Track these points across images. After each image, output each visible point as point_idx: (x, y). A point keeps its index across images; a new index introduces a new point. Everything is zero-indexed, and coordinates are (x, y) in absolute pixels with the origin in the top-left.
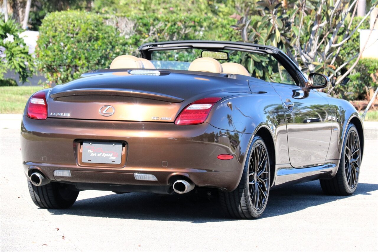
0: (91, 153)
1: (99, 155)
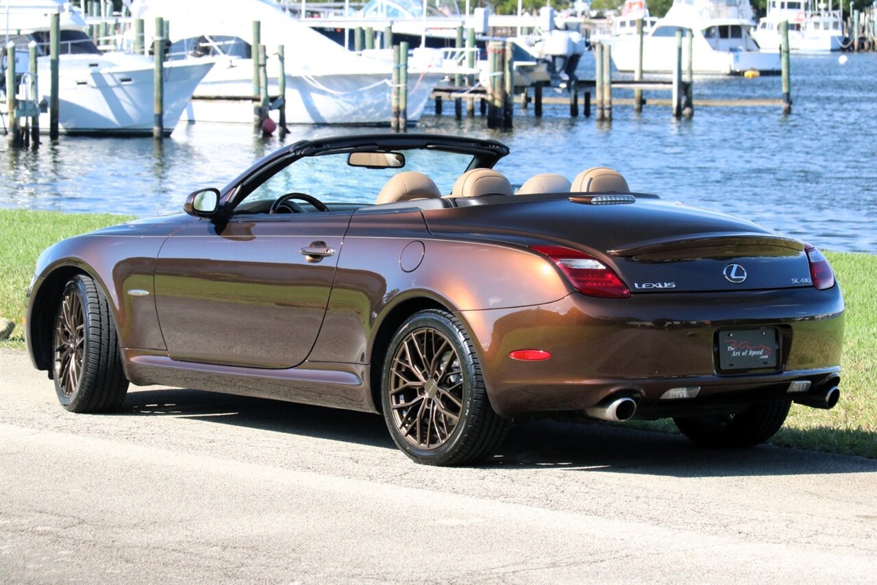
0: (732, 351)
1: (744, 354)
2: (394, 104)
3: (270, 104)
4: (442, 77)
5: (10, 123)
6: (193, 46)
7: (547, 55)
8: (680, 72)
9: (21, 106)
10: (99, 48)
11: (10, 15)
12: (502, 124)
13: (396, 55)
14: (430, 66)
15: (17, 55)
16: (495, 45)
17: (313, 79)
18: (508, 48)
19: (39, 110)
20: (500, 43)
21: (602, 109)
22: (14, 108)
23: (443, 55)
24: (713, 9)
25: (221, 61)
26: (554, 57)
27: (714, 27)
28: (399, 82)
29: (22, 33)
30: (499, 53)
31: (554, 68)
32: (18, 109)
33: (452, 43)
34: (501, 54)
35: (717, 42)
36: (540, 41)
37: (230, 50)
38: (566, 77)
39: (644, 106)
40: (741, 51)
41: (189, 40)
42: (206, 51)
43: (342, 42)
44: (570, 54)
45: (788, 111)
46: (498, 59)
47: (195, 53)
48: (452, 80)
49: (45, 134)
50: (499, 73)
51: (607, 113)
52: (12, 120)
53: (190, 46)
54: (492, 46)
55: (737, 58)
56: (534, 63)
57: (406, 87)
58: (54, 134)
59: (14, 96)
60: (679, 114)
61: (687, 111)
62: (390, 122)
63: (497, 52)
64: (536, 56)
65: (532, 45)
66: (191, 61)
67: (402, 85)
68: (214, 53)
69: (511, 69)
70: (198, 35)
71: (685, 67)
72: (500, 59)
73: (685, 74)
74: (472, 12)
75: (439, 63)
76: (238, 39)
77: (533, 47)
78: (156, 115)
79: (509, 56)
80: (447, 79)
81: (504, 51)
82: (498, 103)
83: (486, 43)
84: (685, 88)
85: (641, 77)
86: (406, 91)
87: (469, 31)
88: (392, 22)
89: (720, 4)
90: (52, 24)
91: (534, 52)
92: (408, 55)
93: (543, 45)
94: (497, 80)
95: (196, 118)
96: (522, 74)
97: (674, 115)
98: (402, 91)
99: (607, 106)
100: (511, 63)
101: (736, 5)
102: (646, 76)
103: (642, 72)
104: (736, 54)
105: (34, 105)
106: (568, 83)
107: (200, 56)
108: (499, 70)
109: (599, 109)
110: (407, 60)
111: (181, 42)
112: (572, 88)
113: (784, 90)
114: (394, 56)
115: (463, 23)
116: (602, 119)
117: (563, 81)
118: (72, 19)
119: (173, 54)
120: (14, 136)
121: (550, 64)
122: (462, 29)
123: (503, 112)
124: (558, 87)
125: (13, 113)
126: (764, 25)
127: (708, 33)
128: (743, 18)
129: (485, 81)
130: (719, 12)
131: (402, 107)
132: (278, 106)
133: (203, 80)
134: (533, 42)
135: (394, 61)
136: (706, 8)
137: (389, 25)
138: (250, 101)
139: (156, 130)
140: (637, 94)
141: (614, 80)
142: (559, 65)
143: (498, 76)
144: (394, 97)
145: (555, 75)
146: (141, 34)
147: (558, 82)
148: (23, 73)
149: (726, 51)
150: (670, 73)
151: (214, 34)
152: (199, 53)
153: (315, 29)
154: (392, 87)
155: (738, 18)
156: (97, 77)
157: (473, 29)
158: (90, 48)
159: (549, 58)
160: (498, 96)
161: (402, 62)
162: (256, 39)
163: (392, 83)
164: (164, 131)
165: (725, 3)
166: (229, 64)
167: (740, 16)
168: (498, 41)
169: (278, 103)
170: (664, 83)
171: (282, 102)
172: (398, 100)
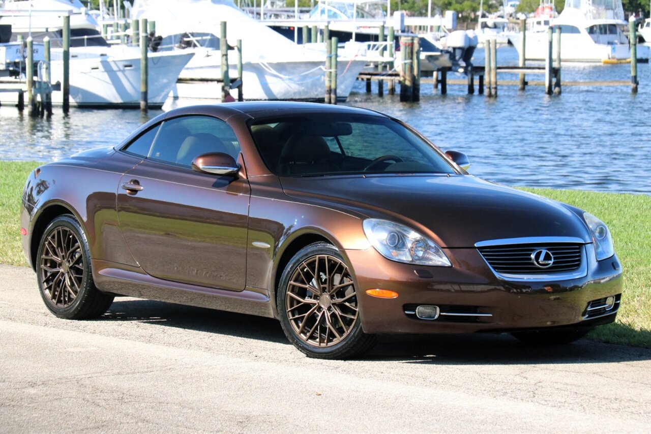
2: (327, 84)
3: (231, 84)
4: (367, 64)
5: (29, 99)
6: (178, 39)
7: (449, 47)
8: (551, 60)
9: (37, 85)
10: (108, 42)
11: (32, 18)
12: (411, 99)
13: (329, 47)
14: (357, 56)
15: (35, 47)
16: (406, 40)
17: (267, 65)
18: (416, 41)
19: (52, 89)
20: (410, 38)
21: (490, 88)
22: (32, 87)
23: (367, 47)
24: (595, 12)
25: (200, 52)
26: (454, 49)
27: (596, 26)
28: (331, 68)
29: (49, 30)
30: (409, 46)
31: (454, 57)
32: (35, 88)
33: (376, 38)
34: (410, 47)
35: (598, 37)
36: (444, 36)
37: (207, 43)
38: (463, 64)
39: (526, 86)
40: (616, 44)
41: (175, 36)
42: (189, 44)
43: (292, 38)
44: (467, 46)
45: (635, 90)
46: (408, 50)
47: (180, 45)
48: (376, 66)
49: (57, 106)
50: (409, 61)
51: (493, 92)
52: (31, 97)
53: (176, 40)
54: (403, 40)
55: (614, 49)
56: (438, 53)
57: (336, 72)
58: (66, 107)
59: (32, 78)
60: (550, 92)
61: (556, 90)
62: (324, 98)
63: (407, 45)
64: (441, 48)
65: (438, 40)
66: (177, 52)
67: (333, 70)
68: (195, 46)
69: (418, 58)
70: (183, 32)
71: (555, 56)
72: (410, 51)
73: (555, 61)
74: (392, 14)
75: (363, 53)
76: (212, 35)
77: (438, 41)
78: (142, 93)
79: (416, 47)
80: (372, 65)
81: (412, 44)
82: (408, 83)
83: (399, 38)
84: (555, 72)
85: (524, 64)
86: (336, 75)
87: (390, 29)
88: (329, 22)
89: (600, 8)
90: (64, 24)
91: (439, 45)
92: (337, 47)
93: (447, 40)
94: (408, 66)
95: (179, 95)
96: (430, 61)
97: (546, 93)
98: (333, 75)
99: (493, 86)
100: (418, 53)
101: (612, 9)
102: (527, 63)
103: (525, 60)
104: (613, 46)
105: (48, 85)
106: (466, 68)
107: (184, 48)
108: (408, 59)
109: (487, 88)
110: (337, 50)
111: (170, 37)
112: (468, 72)
113: (633, 74)
114: (327, 48)
115: (384, 22)
116: (490, 95)
117: (462, 67)
118: (88, 20)
119: (164, 47)
120: (32, 109)
121: (452, 54)
122: (383, 27)
123: (412, 90)
124: (457, 71)
125: (31, 91)
126: (648, 25)
127: (591, 30)
128: (618, 19)
129: (399, 67)
130: (599, 14)
131: (333, 87)
132: (237, 86)
133: (186, 66)
134: (439, 37)
135: (327, 52)
136: (590, 10)
137: (327, 25)
138: (216, 82)
139: (142, 104)
140: (520, 77)
141: (498, 66)
142: (458, 54)
143: (407, 63)
144: (327, 79)
145: (455, 62)
146: (137, 32)
147: (457, 68)
148: (39, 61)
149: (605, 44)
150: (544, 60)
151: (194, 31)
152: (183, 45)
153: (271, 27)
154: (325, 72)
155: (614, 18)
156: (106, 64)
157: (392, 28)
158: (101, 42)
159: (451, 50)
160: (408, 78)
161: (333, 53)
162: (223, 35)
163: (326, 68)
164: (149, 104)
165: (604, 7)
166: (206, 54)
167: (615, 17)
168: (408, 36)
169: (237, 84)
170: (539, 68)
171: (240, 83)
172: (330, 81)
